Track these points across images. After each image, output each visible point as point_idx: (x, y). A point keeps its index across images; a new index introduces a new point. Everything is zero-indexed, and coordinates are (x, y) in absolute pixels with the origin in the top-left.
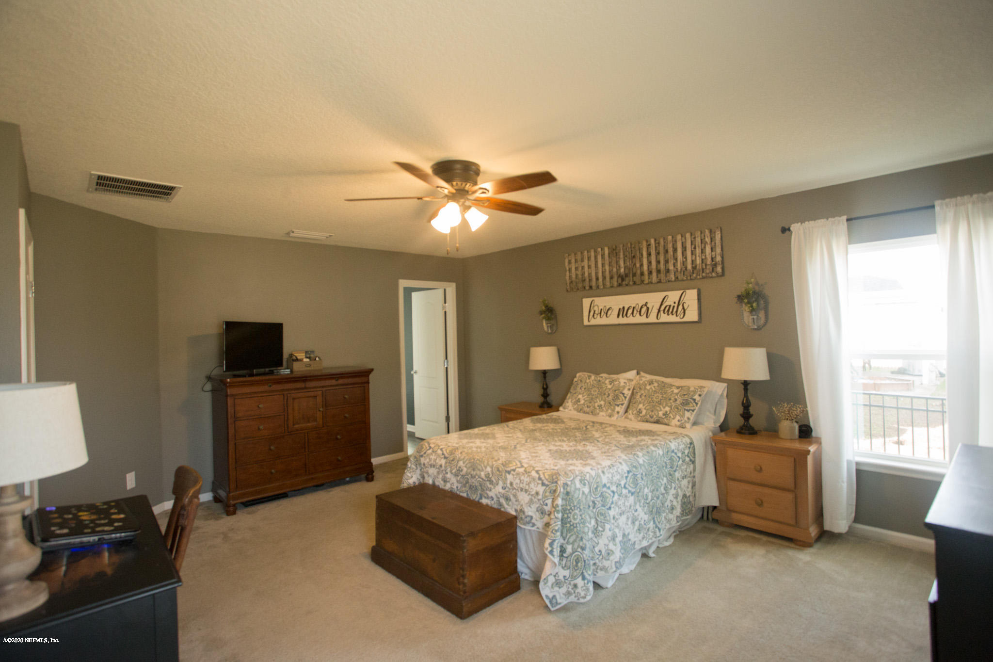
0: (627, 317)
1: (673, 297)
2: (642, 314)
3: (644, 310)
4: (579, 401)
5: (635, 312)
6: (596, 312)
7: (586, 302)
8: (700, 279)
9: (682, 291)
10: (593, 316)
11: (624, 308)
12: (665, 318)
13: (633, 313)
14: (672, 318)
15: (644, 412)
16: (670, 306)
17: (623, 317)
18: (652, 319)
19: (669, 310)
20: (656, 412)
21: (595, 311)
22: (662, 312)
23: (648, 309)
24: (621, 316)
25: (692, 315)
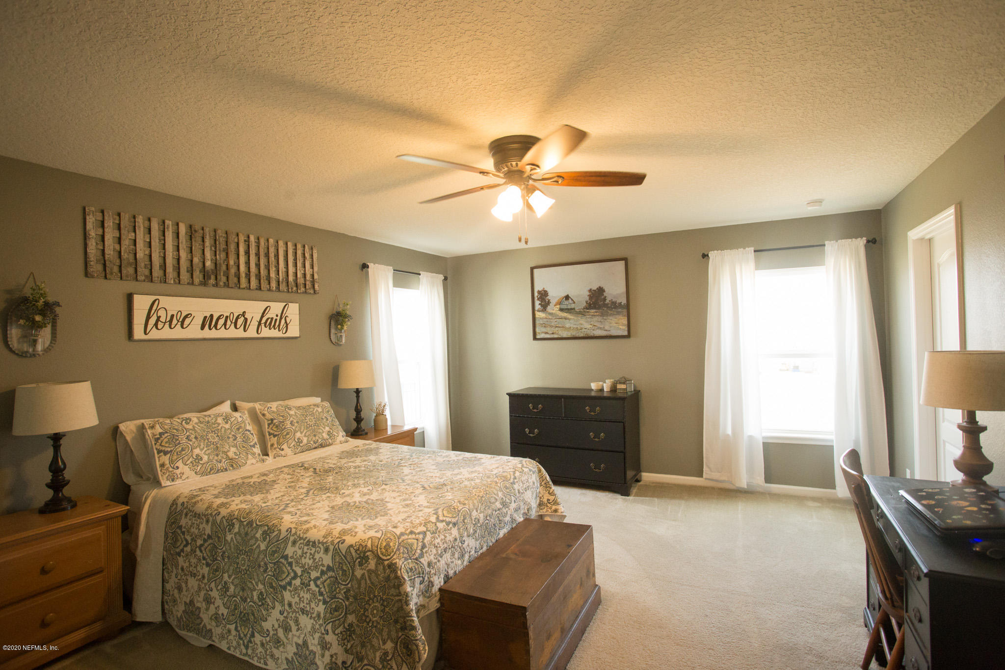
0: (216, 329)
1: (276, 308)
2: (238, 327)
3: (241, 321)
4: (199, 458)
5: (229, 323)
6: (163, 319)
7: (141, 303)
8: (300, 293)
9: (286, 303)
10: (156, 325)
11: (212, 316)
12: (266, 332)
13: (225, 324)
14: (274, 333)
15: (305, 440)
16: (272, 319)
17: (210, 329)
18: (252, 332)
19: (271, 324)
20: (320, 436)
21: (159, 318)
22: (263, 325)
23: (246, 319)
24: (207, 326)
25: (294, 330)
